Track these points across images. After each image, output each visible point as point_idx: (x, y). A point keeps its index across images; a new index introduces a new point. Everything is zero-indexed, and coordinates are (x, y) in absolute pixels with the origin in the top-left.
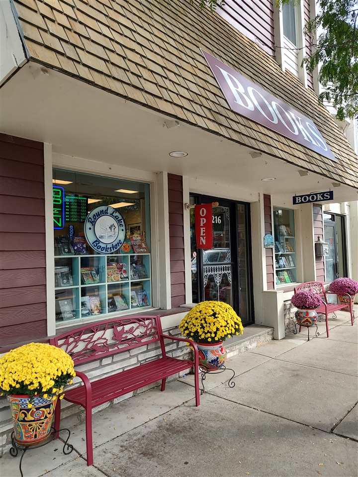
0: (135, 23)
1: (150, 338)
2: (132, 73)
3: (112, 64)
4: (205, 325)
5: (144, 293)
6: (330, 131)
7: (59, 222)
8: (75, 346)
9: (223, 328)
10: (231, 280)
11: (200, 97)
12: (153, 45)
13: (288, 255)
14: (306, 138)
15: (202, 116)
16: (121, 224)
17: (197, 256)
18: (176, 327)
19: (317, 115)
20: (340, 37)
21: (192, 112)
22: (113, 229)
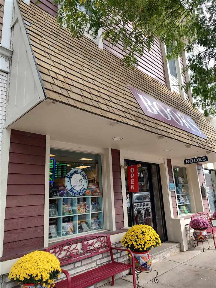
0: (94, 76)
1: (104, 249)
2: (94, 100)
4: (137, 240)
5: (99, 220)
6: (202, 122)
8: (60, 254)
9: (149, 242)
10: (151, 212)
11: (129, 110)
12: (104, 85)
13: (185, 195)
14: (188, 127)
15: (130, 119)
16: (85, 179)
17: (130, 197)
18: (119, 242)
19: (193, 114)
20: (201, 75)
21: (125, 117)
22: (81, 181)
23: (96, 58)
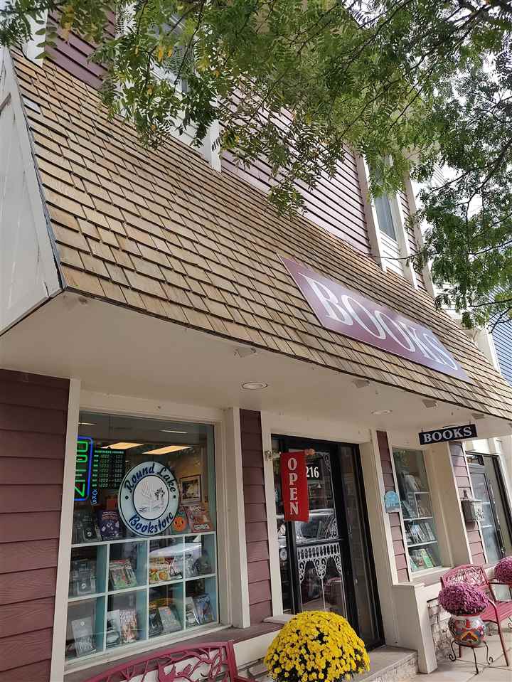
0: (197, 233)
2: (195, 293)
3: (169, 284)
4: (306, 657)
5: (207, 599)
6: (457, 342)
7: (81, 490)
9: (337, 662)
10: (341, 569)
11: (281, 315)
12: (219, 256)
13: (424, 521)
14: (426, 355)
15: (285, 339)
16: (172, 488)
17: (286, 532)
18: (259, 660)
19: (436, 322)
20: (451, 231)
21: (273, 335)
22: (160, 496)
23: (203, 191)
